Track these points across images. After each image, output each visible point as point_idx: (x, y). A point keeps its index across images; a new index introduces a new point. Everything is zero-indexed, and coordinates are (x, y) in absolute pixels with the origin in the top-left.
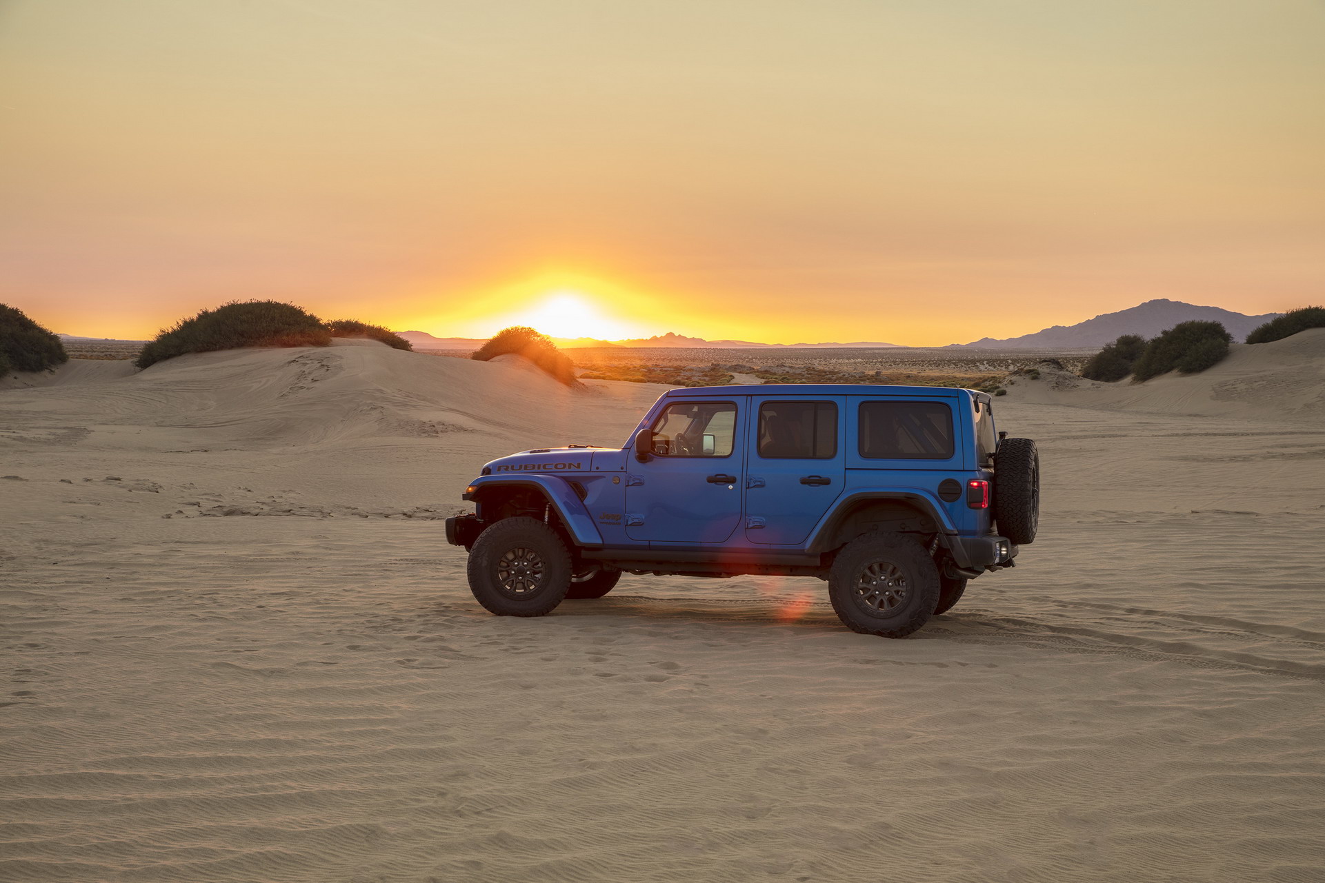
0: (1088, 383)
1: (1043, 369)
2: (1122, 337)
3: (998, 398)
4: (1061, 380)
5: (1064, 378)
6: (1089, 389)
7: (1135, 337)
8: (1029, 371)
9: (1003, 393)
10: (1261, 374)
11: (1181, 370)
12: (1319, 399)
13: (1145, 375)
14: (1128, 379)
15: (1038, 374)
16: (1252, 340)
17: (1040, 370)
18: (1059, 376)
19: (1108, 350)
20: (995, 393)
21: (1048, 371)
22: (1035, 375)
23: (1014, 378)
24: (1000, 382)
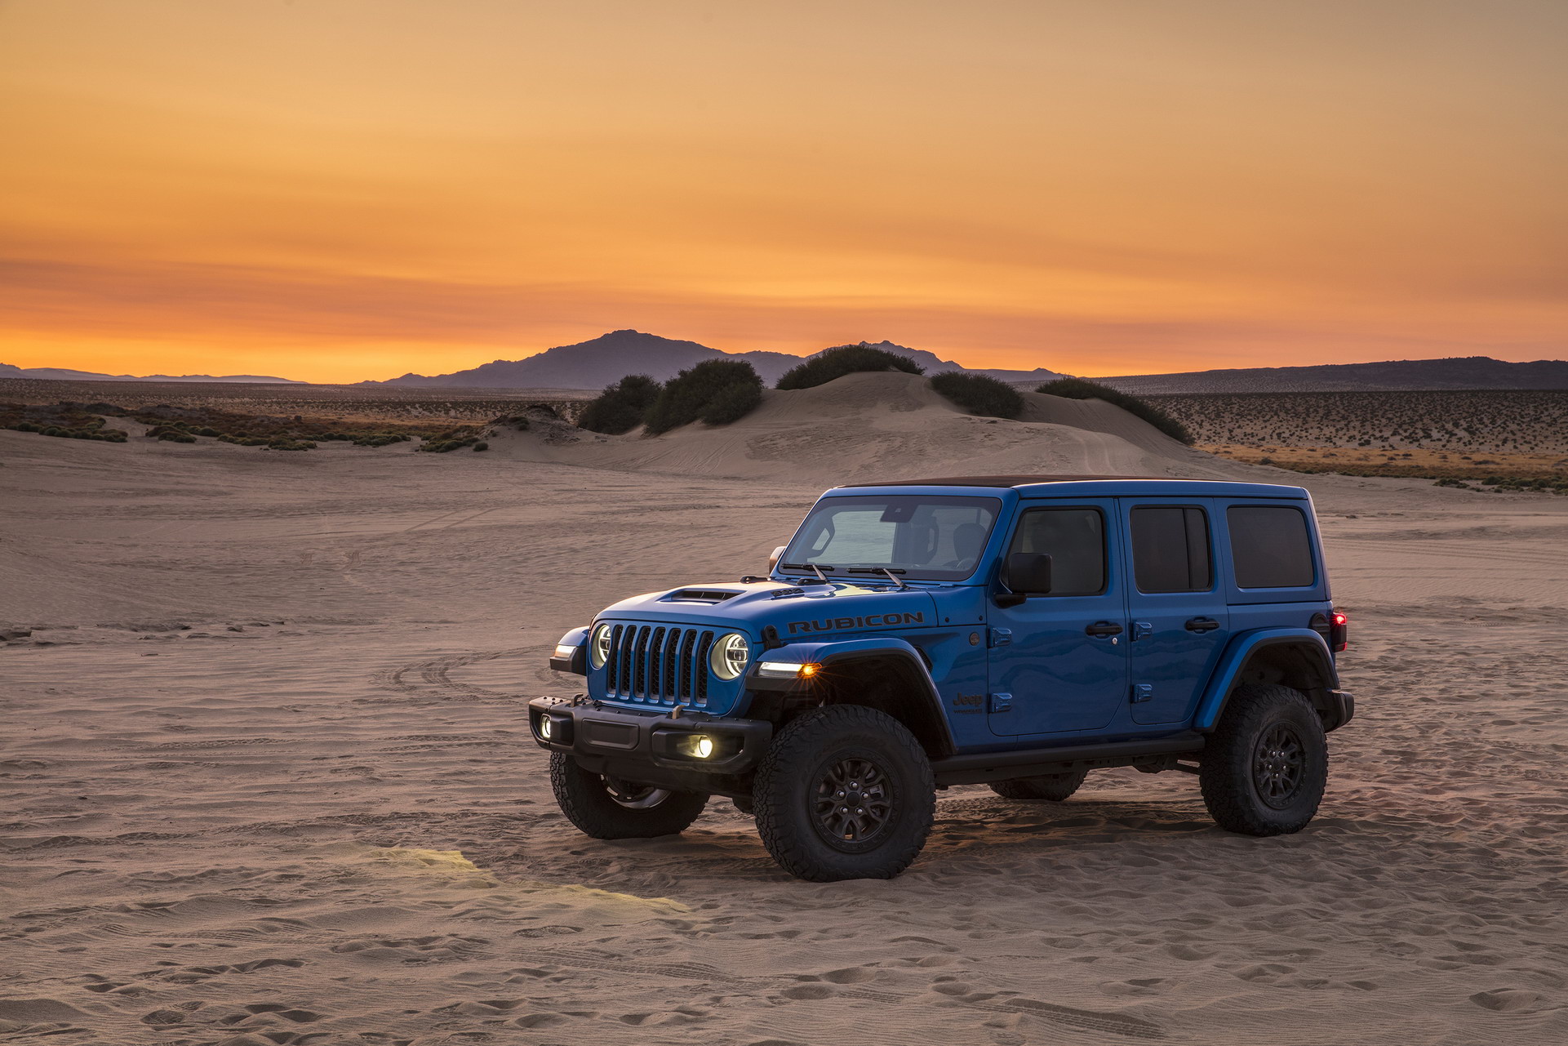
0: (588, 436)
1: (533, 417)
2: (627, 378)
3: (477, 453)
4: (556, 431)
5: (559, 427)
6: (592, 443)
7: (643, 378)
8: (515, 420)
9: (482, 448)
10: (804, 427)
11: (705, 421)
12: (875, 459)
13: (659, 428)
14: (640, 430)
15: (527, 423)
16: (787, 383)
17: (529, 418)
18: (554, 426)
19: (609, 393)
20: (474, 447)
21: (538, 419)
22: (522, 425)
23: (496, 428)
24: (477, 433)
